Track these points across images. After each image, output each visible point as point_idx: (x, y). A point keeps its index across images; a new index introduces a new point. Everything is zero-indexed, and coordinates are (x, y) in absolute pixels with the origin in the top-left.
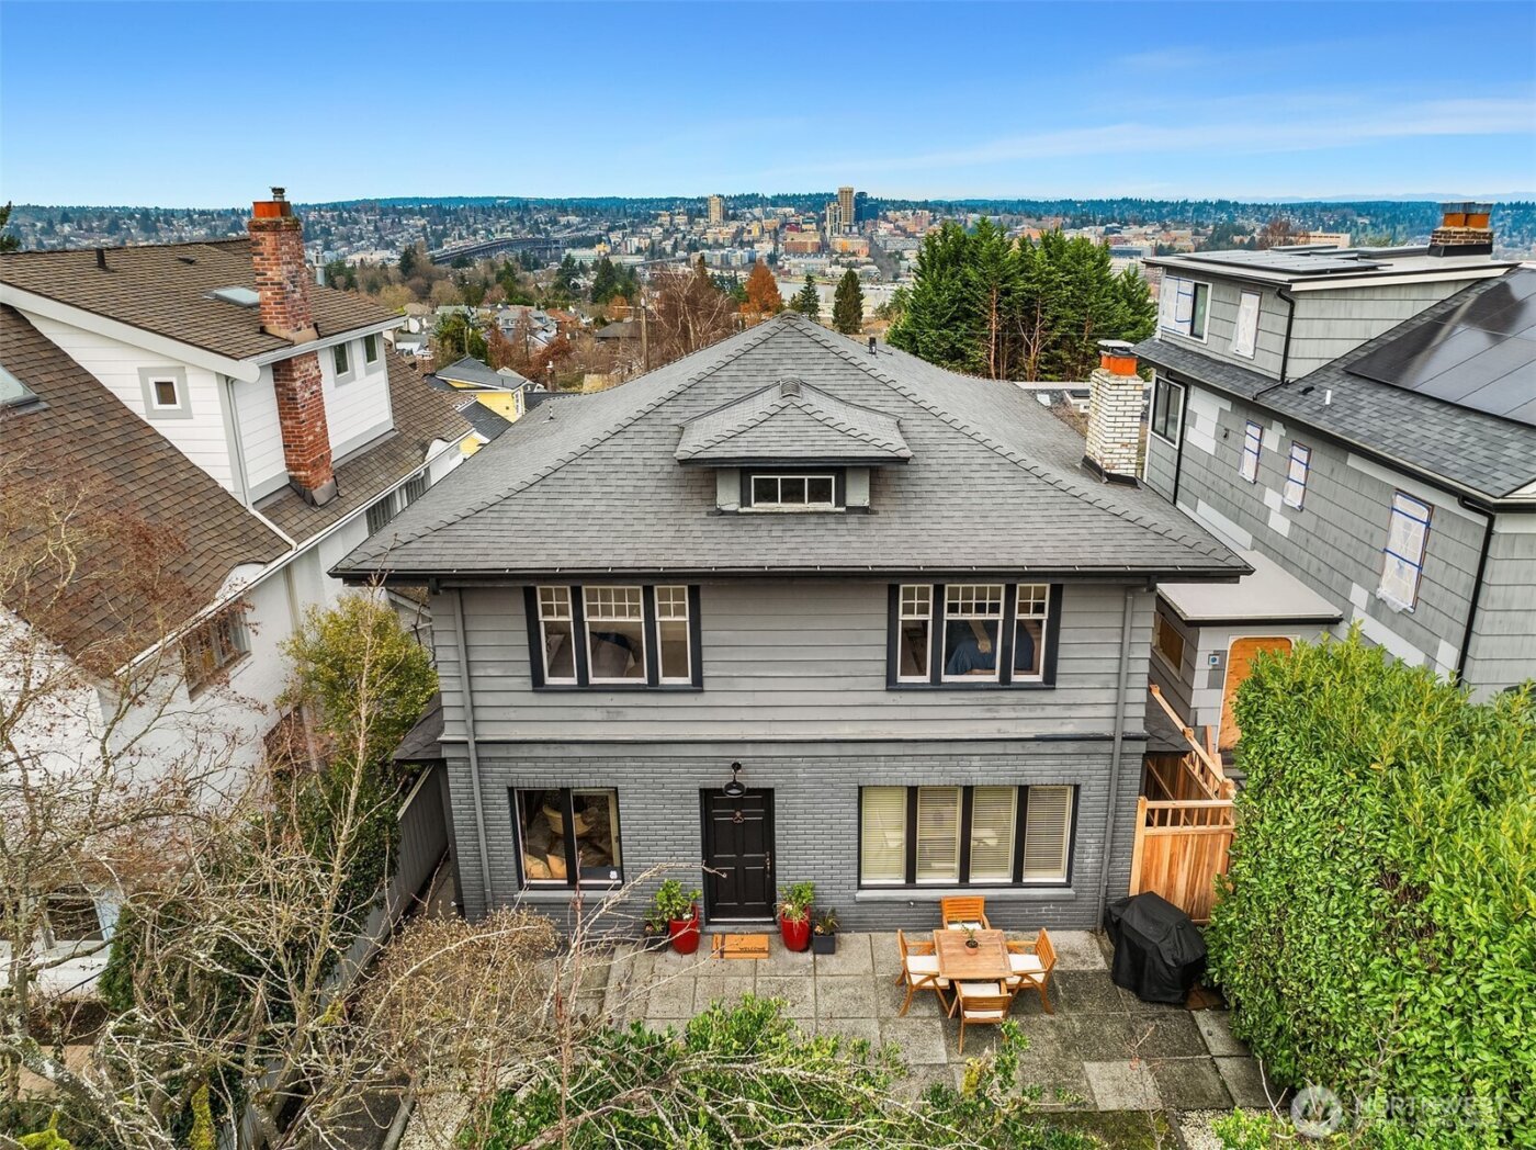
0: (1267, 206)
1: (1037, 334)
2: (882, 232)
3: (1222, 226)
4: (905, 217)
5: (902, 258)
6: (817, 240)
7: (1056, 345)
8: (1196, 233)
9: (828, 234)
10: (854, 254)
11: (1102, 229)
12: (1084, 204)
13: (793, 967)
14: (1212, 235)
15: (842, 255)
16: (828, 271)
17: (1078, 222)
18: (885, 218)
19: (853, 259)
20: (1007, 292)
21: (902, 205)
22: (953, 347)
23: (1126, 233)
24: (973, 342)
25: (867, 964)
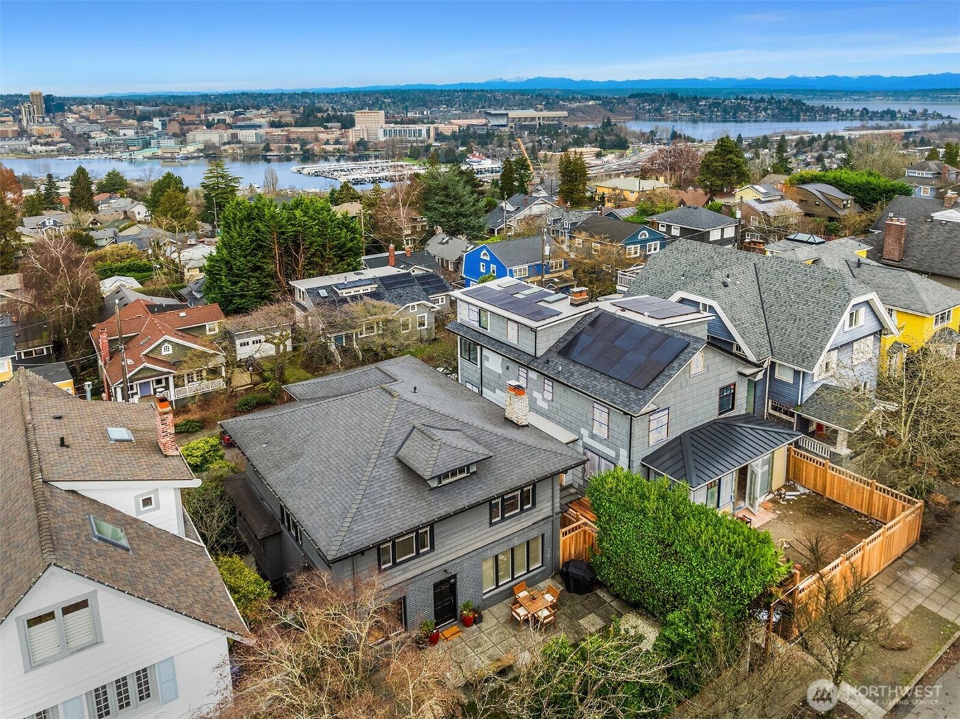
0: (331, 94)
1: (301, 251)
2: (70, 121)
3: (309, 106)
4: (86, 110)
5: (89, 137)
6: (16, 128)
7: (314, 255)
8: (293, 112)
9: (24, 123)
10: (49, 136)
11: (233, 112)
12: (216, 96)
13: (473, 632)
14: (303, 114)
15: (39, 137)
16: (30, 149)
17: (215, 109)
18: (71, 111)
19: (49, 140)
20: (283, 233)
21: (82, 101)
22: (255, 264)
23: (249, 114)
24: (266, 261)
25: (495, 621)
